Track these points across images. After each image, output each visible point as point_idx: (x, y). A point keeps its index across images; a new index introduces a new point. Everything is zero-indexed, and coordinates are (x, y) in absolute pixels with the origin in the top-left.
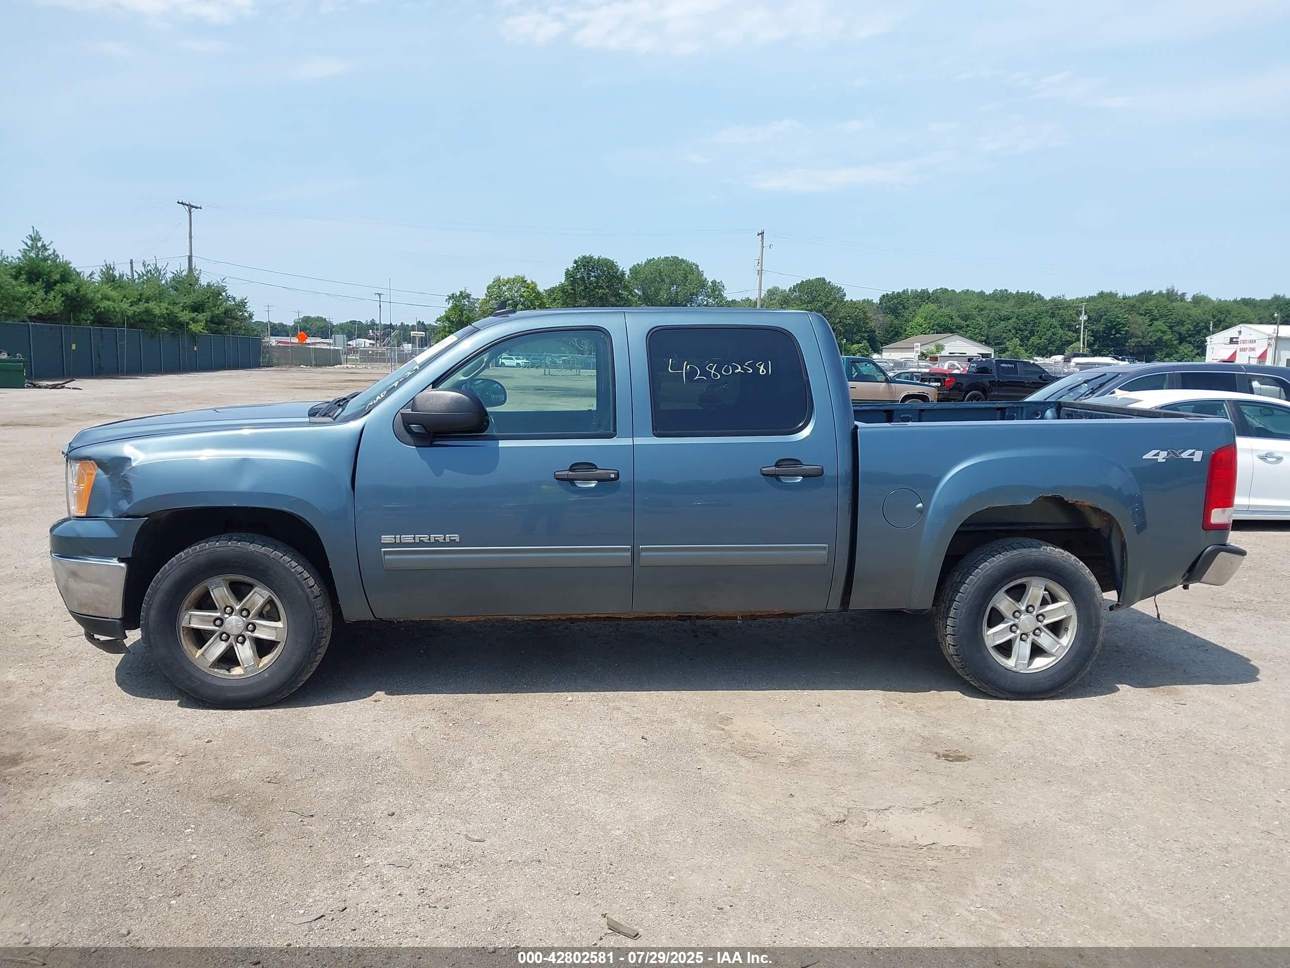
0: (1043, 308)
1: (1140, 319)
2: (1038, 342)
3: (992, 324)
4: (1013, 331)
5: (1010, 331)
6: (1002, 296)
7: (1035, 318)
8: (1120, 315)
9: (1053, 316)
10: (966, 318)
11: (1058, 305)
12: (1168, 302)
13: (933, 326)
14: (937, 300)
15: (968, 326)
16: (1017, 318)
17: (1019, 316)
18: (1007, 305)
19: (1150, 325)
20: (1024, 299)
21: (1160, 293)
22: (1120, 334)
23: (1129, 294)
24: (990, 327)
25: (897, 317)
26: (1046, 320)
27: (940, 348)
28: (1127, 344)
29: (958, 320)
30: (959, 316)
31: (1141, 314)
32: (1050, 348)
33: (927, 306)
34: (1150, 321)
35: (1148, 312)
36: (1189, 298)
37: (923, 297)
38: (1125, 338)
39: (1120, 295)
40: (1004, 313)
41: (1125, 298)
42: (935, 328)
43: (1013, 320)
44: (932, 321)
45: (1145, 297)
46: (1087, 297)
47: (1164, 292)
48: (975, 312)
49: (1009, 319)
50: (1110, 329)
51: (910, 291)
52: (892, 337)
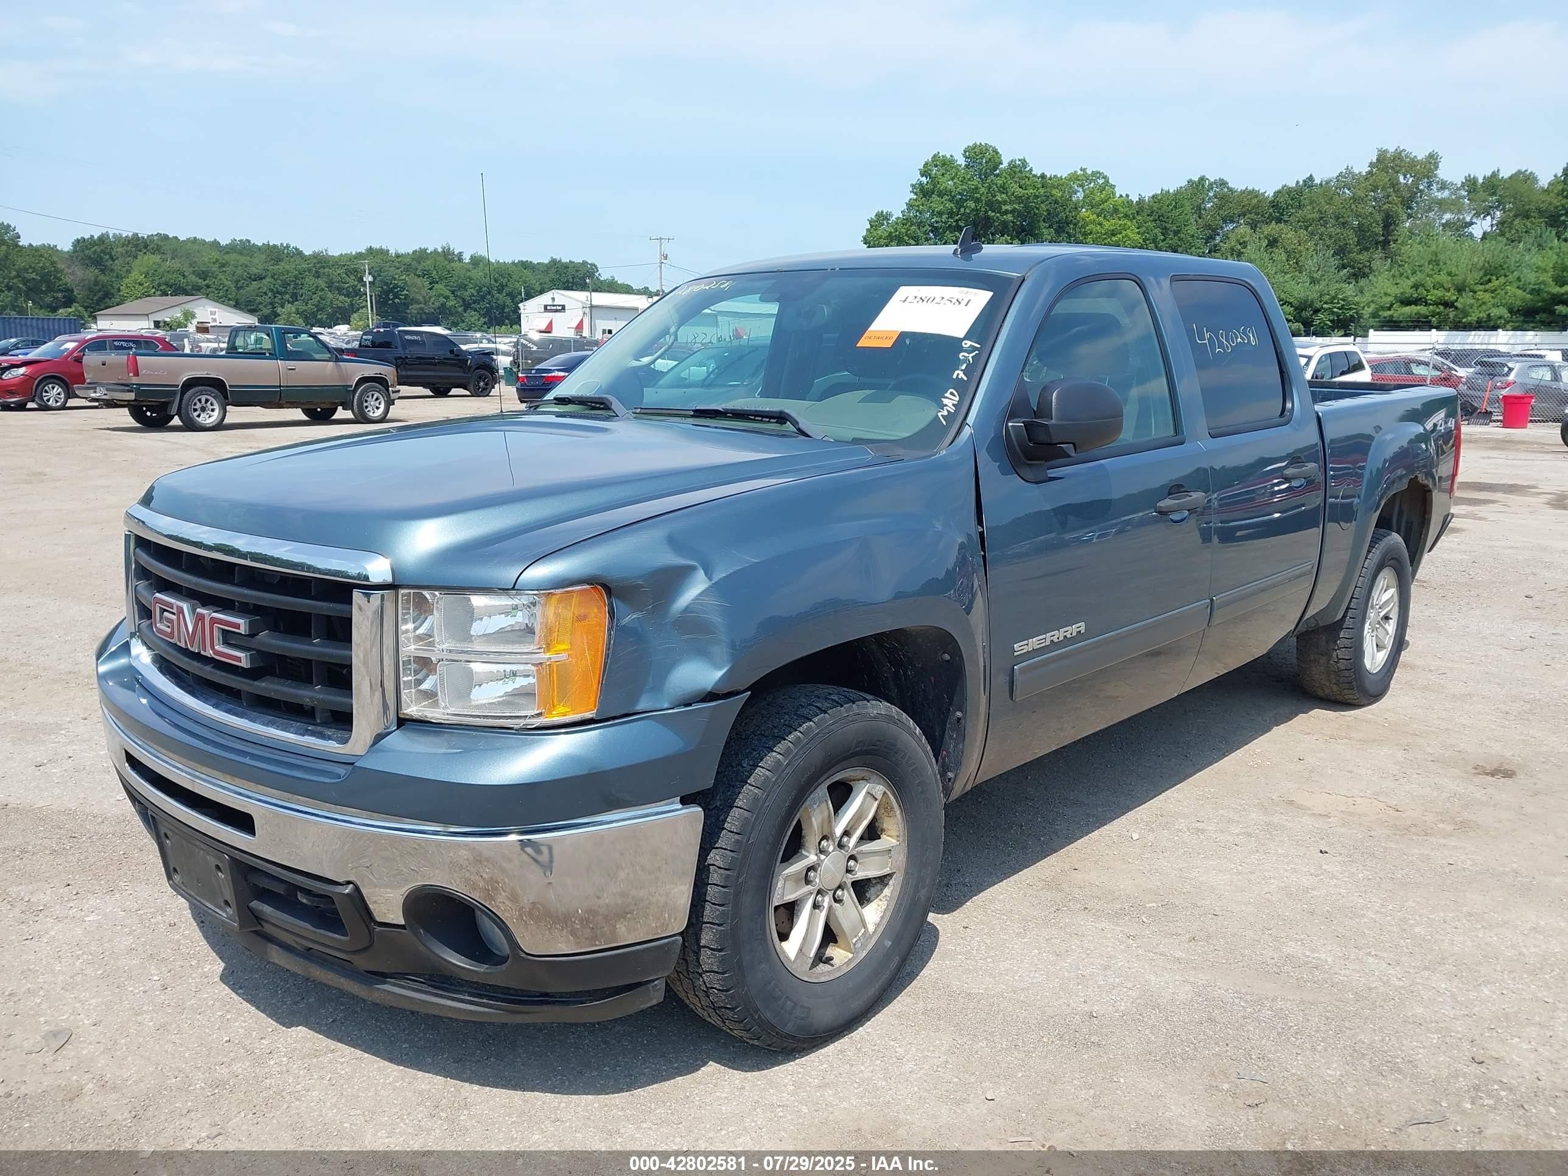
0: (305, 266)
1: (418, 281)
2: (304, 308)
3: (240, 284)
4: (270, 294)
5: (266, 294)
6: (244, 248)
7: (296, 277)
8: (397, 276)
9: (317, 275)
10: (204, 275)
11: (321, 263)
12: (446, 262)
13: (159, 285)
14: (158, 249)
15: (208, 286)
16: (272, 277)
17: (275, 275)
18: (256, 261)
19: (431, 289)
20: (276, 254)
21: (436, 251)
22: (400, 299)
23: (402, 251)
24: (238, 289)
25: (103, 271)
26: (310, 280)
27: (189, 316)
28: (408, 311)
29: (193, 278)
30: (194, 272)
31: (419, 276)
32: (319, 317)
33: (146, 257)
34: (430, 283)
35: (426, 274)
36: (467, 258)
37: (138, 245)
38: (405, 304)
39: (392, 252)
40: (254, 270)
41: (398, 256)
42: (162, 288)
43: (268, 279)
44: (156, 278)
45: (421, 255)
46: (354, 253)
47: (440, 250)
48: (215, 268)
49: (261, 279)
50: (387, 293)
51: (111, 235)
52: (101, 299)
